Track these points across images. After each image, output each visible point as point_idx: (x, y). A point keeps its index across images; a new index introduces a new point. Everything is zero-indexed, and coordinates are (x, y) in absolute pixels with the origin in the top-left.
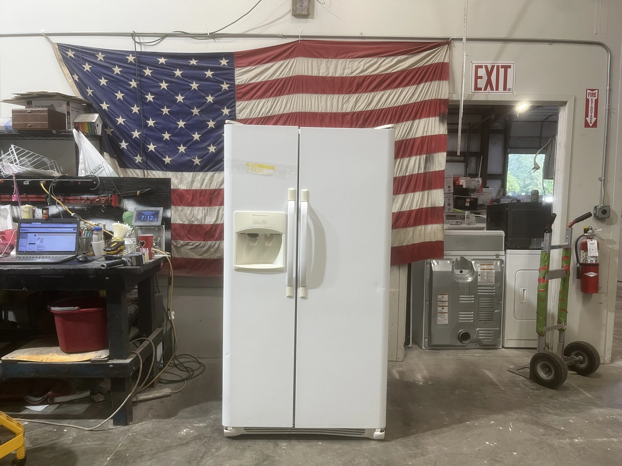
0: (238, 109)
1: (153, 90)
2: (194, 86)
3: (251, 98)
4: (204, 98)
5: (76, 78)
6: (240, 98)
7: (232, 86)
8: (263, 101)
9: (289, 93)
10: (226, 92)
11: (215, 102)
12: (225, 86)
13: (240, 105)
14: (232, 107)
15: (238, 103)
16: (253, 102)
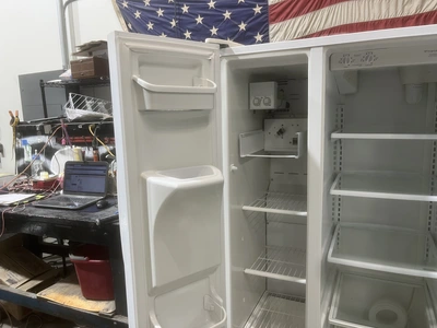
0: (271, 33)
1: (191, 26)
2: (227, 15)
3: (285, 19)
4: (236, 26)
5: (130, 26)
6: (274, 21)
7: (266, 8)
8: (299, 19)
9: (331, 4)
10: (259, 15)
11: (248, 29)
12: (258, 10)
13: (273, 28)
14: (265, 33)
15: (271, 27)
16: (288, 22)
